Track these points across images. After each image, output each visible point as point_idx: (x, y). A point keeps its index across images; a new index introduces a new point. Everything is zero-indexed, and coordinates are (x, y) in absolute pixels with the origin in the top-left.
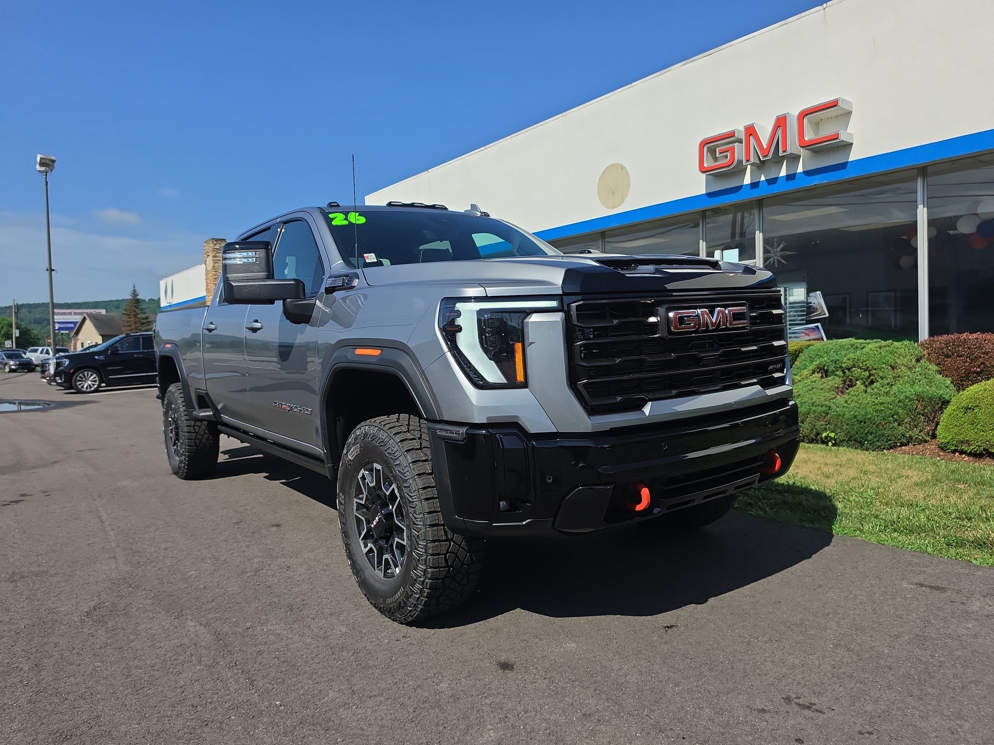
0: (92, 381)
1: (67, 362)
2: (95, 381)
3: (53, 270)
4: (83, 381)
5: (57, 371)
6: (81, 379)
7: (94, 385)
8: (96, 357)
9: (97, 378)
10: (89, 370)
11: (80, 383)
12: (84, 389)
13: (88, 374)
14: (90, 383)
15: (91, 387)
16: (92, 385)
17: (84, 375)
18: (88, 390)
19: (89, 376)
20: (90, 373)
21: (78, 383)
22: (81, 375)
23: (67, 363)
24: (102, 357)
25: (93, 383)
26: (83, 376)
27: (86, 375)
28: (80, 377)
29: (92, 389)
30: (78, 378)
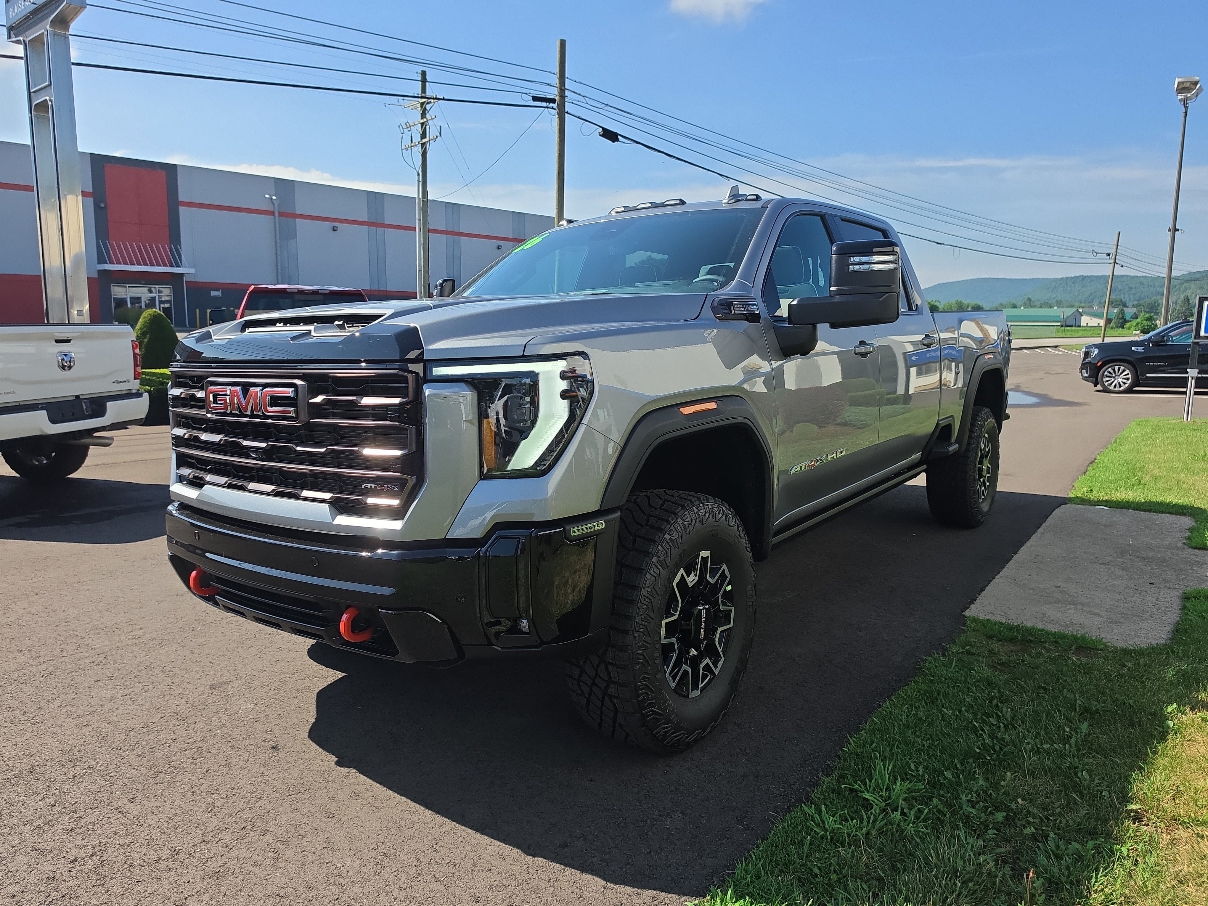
0: (1123, 379)
1: (1096, 351)
2: (1128, 379)
3: (1178, 230)
4: (1111, 377)
5: (1084, 362)
6: (1109, 375)
7: (1125, 383)
8: (1133, 348)
9: (1130, 376)
10: (1121, 364)
11: (1108, 379)
12: (1112, 388)
13: (1119, 369)
14: (1120, 380)
15: (1120, 386)
16: (1122, 384)
17: (1114, 370)
18: (1117, 389)
19: (1120, 371)
20: (1122, 368)
21: (1105, 379)
22: (1110, 369)
23: (1096, 353)
24: (1140, 349)
25: (1125, 381)
26: (1112, 371)
27: (1116, 370)
28: (1109, 372)
29: (1122, 388)
30: (1106, 373)
